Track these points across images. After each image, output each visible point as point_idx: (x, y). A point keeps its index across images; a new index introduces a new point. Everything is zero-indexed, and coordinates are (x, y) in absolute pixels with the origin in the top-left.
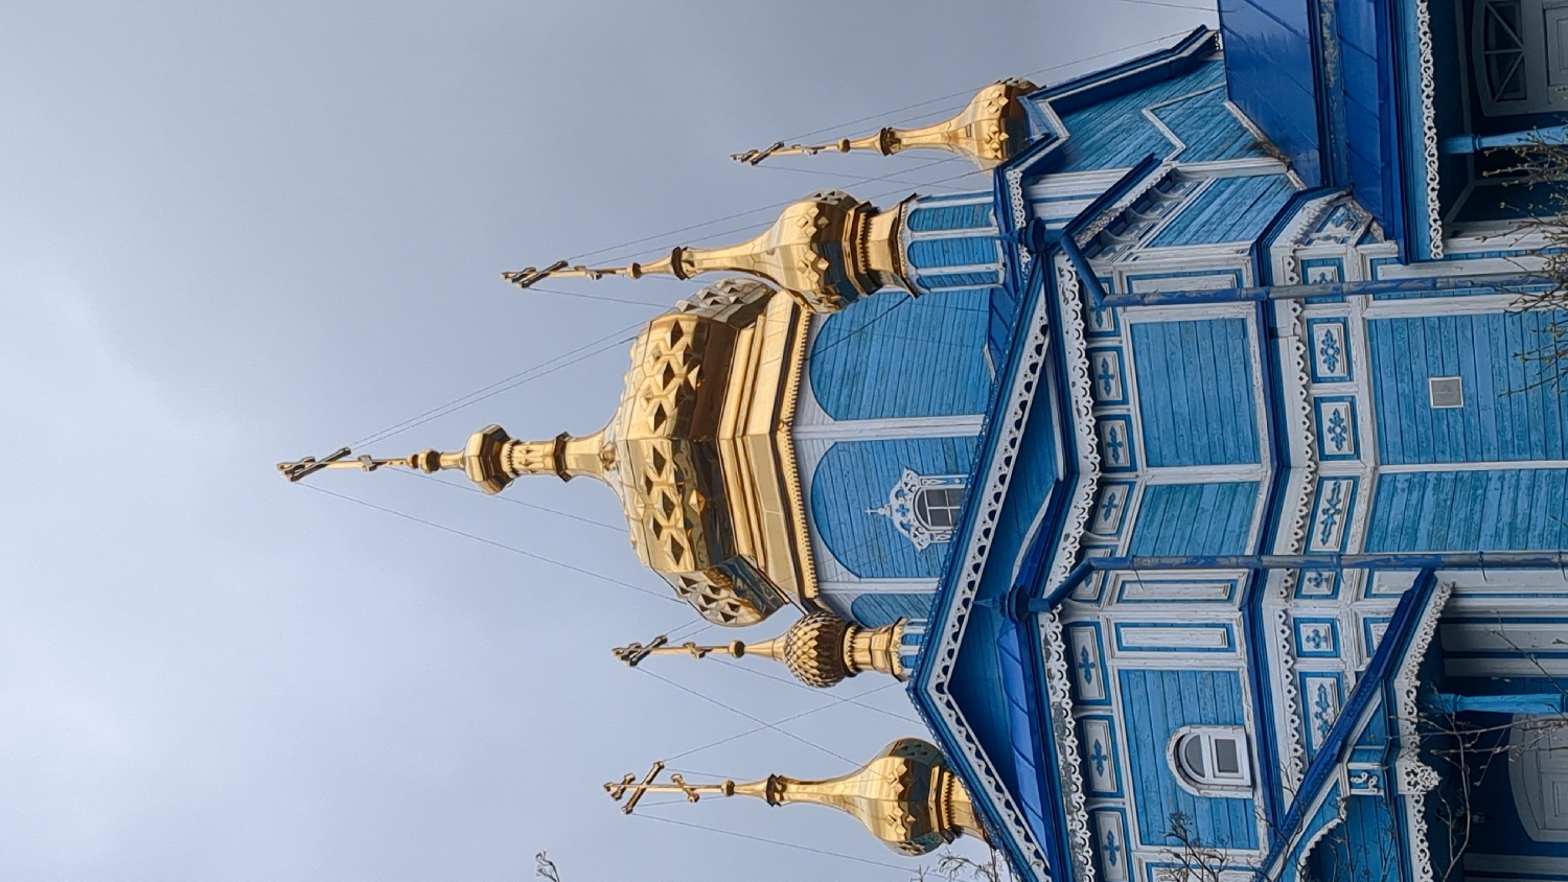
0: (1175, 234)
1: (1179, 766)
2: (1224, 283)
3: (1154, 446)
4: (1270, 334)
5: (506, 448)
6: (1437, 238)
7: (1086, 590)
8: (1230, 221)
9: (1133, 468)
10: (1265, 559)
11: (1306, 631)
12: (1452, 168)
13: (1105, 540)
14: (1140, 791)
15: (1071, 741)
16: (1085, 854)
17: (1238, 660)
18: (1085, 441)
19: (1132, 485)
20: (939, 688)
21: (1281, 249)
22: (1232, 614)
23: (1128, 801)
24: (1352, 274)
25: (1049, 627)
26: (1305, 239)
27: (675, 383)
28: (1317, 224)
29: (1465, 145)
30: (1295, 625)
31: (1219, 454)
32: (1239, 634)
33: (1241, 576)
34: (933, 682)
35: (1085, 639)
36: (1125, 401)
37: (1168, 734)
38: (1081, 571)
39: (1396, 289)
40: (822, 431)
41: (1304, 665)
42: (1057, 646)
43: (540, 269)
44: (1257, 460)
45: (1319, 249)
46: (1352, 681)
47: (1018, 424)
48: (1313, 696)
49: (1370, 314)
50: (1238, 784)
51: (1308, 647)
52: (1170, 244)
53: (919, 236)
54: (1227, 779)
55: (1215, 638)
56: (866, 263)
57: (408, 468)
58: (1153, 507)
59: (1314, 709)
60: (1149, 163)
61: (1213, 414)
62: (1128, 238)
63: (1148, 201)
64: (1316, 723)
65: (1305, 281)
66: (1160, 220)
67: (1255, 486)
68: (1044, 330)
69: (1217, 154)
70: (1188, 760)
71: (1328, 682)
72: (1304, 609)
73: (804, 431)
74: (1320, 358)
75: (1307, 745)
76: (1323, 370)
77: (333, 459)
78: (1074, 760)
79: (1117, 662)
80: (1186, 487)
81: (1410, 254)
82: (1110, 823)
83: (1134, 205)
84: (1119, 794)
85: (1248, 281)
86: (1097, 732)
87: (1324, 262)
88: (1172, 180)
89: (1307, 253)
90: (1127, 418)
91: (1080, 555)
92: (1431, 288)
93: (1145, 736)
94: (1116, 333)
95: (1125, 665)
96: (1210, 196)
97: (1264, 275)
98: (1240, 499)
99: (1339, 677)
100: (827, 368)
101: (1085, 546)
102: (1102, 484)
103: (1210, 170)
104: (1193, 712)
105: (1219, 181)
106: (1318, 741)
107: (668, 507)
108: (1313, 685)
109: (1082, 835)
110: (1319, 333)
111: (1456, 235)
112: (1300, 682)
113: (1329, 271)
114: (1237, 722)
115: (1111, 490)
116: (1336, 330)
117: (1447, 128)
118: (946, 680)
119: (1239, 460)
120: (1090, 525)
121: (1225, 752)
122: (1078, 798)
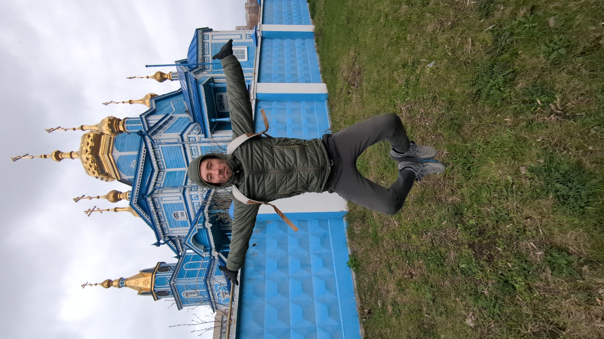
0: (169, 131)
1: (175, 216)
2: (176, 141)
3: (168, 166)
4: (185, 149)
5: (60, 154)
6: (210, 134)
7: (156, 192)
8: (179, 127)
9: (164, 169)
10: (185, 186)
11: (193, 196)
12: (212, 124)
13: (160, 182)
14: (169, 221)
15: (155, 216)
16: (160, 231)
17: (182, 201)
18: (155, 166)
19: (164, 171)
20: (135, 204)
21: (185, 136)
22: (181, 195)
23: (167, 222)
24: (197, 140)
25: (149, 199)
26: (189, 134)
27: (89, 145)
28: (192, 130)
29: (213, 120)
30: (191, 196)
31: (178, 166)
32: (182, 198)
33: (182, 189)
34: (134, 203)
35: (156, 200)
36: (162, 159)
37: (172, 212)
38: (154, 189)
39: (204, 142)
40: (117, 154)
41: (193, 201)
42: (151, 202)
43: (54, 128)
44: (185, 167)
45: (191, 135)
46: (201, 203)
47: (143, 163)
48: (195, 206)
49: (201, 145)
50: (185, 218)
51: (193, 199)
52: (168, 133)
53: (128, 125)
54: (183, 218)
55: (178, 198)
56: (119, 129)
57: (40, 158)
58: (168, 176)
59: (195, 207)
60: (167, 115)
61: (177, 160)
62: (161, 131)
63: (166, 123)
64: (196, 209)
65: (189, 141)
66: (167, 127)
67: (185, 171)
68: (145, 148)
69: (180, 112)
70: (176, 216)
71: (197, 203)
72: (192, 193)
73: (114, 154)
74: (193, 152)
75: (195, 212)
76: (194, 154)
77: (24, 156)
78: (156, 218)
79: (162, 203)
80: (173, 172)
81: (206, 137)
82: (164, 226)
83: (163, 124)
84: (165, 221)
85: (180, 140)
86: (160, 213)
87: (192, 137)
88: (171, 118)
89: (189, 136)
90: (162, 161)
91: (155, 186)
92: (209, 142)
93: (169, 213)
94: (159, 148)
95: (164, 203)
96: (177, 121)
97: (183, 140)
98: (182, 174)
99: (199, 204)
100: (118, 143)
101: (155, 183)
102: (159, 172)
103: (177, 116)
104: (176, 209)
105: (179, 118)
106: (197, 212)
107: (91, 166)
108: (195, 204)
109: (159, 229)
110: (193, 148)
111: (213, 133)
112: (193, 204)
113: (193, 139)
114: (183, 210)
115: (161, 173)
116: (195, 148)
117: (210, 118)
118: (136, 202)
119: (182, 167)
120: (157, 180)
121: (182, 214)
122: (158, 223)
